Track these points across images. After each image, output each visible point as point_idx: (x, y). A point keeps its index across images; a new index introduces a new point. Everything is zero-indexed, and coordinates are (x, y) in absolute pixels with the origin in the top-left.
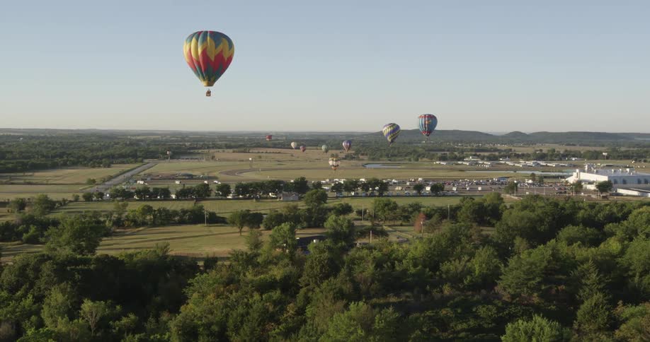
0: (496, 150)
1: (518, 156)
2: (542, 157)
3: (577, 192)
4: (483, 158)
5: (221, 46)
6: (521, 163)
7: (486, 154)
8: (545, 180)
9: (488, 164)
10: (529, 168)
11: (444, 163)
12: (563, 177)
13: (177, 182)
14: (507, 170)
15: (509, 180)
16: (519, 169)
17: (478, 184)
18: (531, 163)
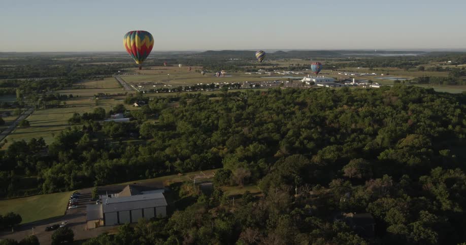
0: (271, 65)
1: (282, 69)
2: (293, 69)
3: (303, 86)
4: (266, 70)
5: (144, 40)
6: (284, 73)
7: (268, 67)
8: (294, 81)
9: (269, 73)
10: (287, 75)
11: (250, 73)
12: (300, 80)
13: (154, 86)
14: (279, 76)
15: (280, 81)
16: (283, 76)
17: (270, 84)
18: (288, 72)
